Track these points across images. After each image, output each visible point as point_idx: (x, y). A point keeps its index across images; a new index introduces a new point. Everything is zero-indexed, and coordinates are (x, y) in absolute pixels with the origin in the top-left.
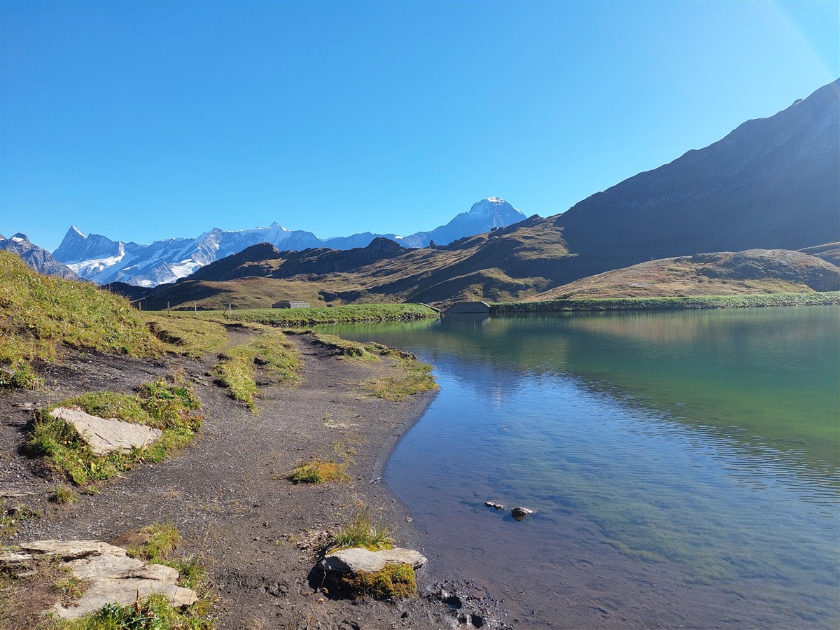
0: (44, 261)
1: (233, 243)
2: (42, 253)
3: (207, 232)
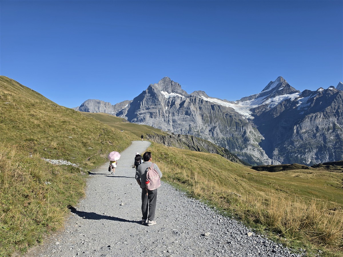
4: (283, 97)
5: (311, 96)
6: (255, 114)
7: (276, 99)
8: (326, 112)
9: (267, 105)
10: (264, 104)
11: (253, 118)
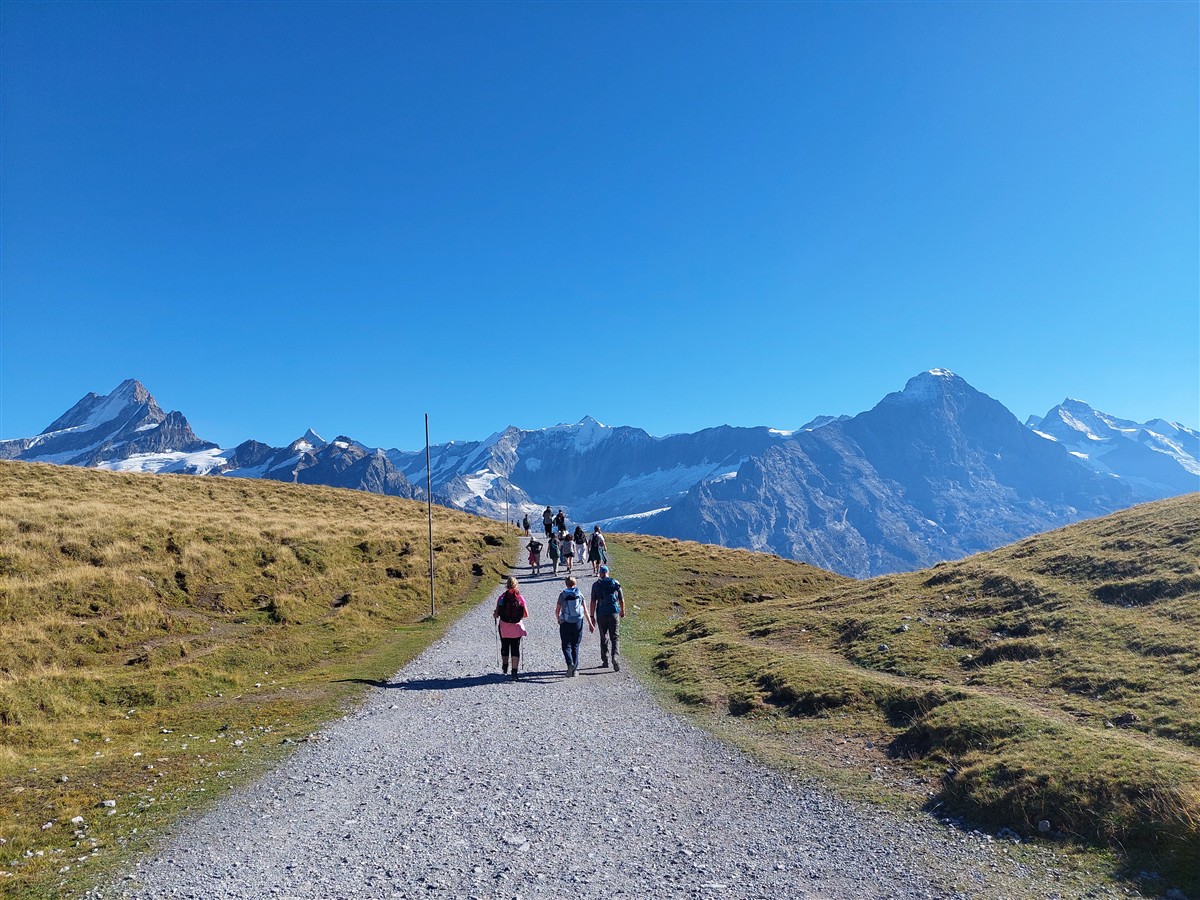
0: (387, 472)
1: (534, 447)
2: (381, 462)
3: (499, 432)
4: (159, 461)
5: (271, 465)
7: (132, 467)
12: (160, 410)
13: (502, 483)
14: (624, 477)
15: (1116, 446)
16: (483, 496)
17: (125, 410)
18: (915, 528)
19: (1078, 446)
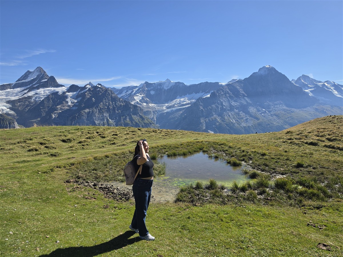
0: (112, 94)
1: (153, 88)
2: (110, 91)
3: (143, 83)
4: (48, 90)
5: (79, 92)
6: (16, 108)
7: (41, 92)
8: (100, 108)
9: (30, 97)
10: (26, 96)
11: (12, 112)
12: (48, 76)
13: (144, 98)
14: (178, 97)
15: (316, 88)
16: (138, 101)
17: (38, 76)
18: (259, 111)
19: (305, 88)
